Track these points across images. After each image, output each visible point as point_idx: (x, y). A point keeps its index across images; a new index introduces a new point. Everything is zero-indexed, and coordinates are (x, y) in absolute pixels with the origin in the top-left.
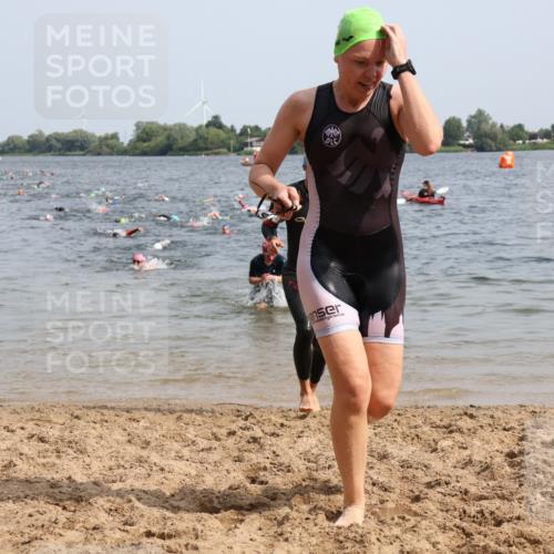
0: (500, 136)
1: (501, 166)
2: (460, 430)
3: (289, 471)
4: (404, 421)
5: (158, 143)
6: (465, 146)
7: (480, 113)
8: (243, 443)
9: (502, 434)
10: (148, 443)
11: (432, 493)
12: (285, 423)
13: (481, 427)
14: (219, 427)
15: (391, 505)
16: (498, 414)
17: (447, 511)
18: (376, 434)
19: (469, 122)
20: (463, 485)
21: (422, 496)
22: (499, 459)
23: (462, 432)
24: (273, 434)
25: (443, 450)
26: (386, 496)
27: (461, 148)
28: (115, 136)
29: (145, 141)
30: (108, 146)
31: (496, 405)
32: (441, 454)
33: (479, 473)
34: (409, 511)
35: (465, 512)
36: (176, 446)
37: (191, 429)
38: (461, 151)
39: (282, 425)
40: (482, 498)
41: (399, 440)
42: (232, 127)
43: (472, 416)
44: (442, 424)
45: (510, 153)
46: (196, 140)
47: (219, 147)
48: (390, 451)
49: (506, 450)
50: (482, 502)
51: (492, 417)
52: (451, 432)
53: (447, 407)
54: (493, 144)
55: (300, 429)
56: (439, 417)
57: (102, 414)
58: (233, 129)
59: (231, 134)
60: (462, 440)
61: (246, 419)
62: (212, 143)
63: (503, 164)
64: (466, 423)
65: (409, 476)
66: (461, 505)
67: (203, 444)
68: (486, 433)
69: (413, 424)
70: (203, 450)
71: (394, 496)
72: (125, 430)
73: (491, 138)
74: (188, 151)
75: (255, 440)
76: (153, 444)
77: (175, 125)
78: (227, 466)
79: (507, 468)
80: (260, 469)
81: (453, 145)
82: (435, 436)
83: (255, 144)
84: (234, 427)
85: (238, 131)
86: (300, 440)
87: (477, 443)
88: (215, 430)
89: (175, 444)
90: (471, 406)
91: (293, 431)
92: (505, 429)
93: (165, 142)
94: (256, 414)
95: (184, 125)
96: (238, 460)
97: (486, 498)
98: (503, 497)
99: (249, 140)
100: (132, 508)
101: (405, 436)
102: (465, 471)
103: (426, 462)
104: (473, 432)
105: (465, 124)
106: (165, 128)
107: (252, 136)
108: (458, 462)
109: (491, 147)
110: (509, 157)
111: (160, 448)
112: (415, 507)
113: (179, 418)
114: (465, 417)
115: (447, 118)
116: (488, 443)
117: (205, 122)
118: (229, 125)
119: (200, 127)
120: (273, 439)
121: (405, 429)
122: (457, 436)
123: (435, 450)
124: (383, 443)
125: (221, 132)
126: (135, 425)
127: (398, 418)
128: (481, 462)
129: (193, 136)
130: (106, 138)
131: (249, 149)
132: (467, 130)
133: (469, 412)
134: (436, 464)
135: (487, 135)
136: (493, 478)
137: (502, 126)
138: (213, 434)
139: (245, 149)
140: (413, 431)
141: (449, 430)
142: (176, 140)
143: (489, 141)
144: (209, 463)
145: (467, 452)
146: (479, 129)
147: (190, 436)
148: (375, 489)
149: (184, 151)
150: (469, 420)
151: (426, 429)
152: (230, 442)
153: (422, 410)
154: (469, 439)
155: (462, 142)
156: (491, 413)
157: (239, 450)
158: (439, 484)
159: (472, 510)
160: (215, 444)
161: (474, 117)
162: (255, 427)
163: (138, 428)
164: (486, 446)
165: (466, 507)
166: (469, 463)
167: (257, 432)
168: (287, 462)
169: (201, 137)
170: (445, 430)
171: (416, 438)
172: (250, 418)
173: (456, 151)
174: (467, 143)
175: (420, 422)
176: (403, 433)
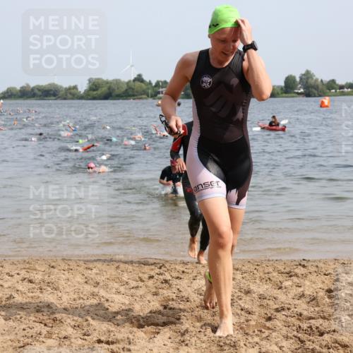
0: (320, 87)
1: (321, 107)
2: (296, 275)
3: (188, 301)
4: (261, 269)
5: (103, 92)
6: (298, 94)
7: (308, 72)
8: (159, 283)
9: (323, 278)
10: (98, 284)
11: (279, 315)
12: (185, 270)
13: (310, 273)
14: (143, 273)
15: (253, 323)
16: (321, 265)
17: (289, 327)
18: (243, 278)
19: (301, 78)
20: (299, 310)
21: (273, 317)
22: (322, 294)
23: (298, 277)
24: (177, 278)
25: (285, 288)
26: (250, 317)
27: (296, 95)
28: (75, 87)
29: (94, 90)
30: (70, 93)
31: (319, 259)
32: (284, 290)
33: (309, 303)
34: (265, 327)
35: (300, 327)
36: (116, 285)
37: (125, 274)
38: (296, 97)
39: (183, 272)
40: (311, 318)
41: (258, 281)
42: (150, 81)
43: (304, 266)
44: (285, 271)
45: (327, 98)
46: (126, 90)
47: (142, 95)
48: (252, 288)
49: (326, 288)
50: (311, 321)
51: (317, 267)
52: (291, 276)
53: (288, 260)
54: (316, 92)
55: (195, 275)
56: (283, 267)
57: (69, 265)
58: (150, 83)
59: (149, 86)
60: (298, 281)
61: (160, 268)
62: (137, 92)
63: (322, 105)
64: (300, 271)
65: (265, 304)
66: (297, 323)
67: (133, 284)
68: (313, 277)
69: (266, 271)
70: (133, 288)
71: (255, 317)
72: (83, 275)
73: (316, 89)
74: (122, 97)
75: (166, 281)
76: (101, 284)
77: (114, 80)
78: (148, 298)
79: (327, 299)
80: (169, 300)
81: (290, 93)
82: (281, 279)
84: (152, 273)
85: (154, 84)
86: (195, 281)
87: (307, 283)
88: (141, 275)
89: (115, 284)
90: (304, 260)
91: (191, 276)
92: (325, 274)
93: (108, 91)
94: (167, 265)
95: (119, 80)
96: (156, 294)
97: (313, 318)
98: (324, 318)
99: (161, 90)
100: (89, 325)
101: (261, 279)
102: (300, 301)
103: (275, 296)
104: (304, 276)
105: (298, 79)
106: (107, 82)
107: (162, 88)
108: (295, 295)
109: (314, 94)
110: (326, 100)
111: (106, 287)
112: (268, 324)
113: (118, 267)
114: (299, 267)
115: (287, 76)
116: (314, 283)
117: (132, 78)
118: (148, 81)
119: (130, 81)
120: (178, 281)
121: (261, 274)
122: (295, 279)
123: (280, 288)
124: (247, 283)
125: (143, 85)
126: (90, 272)
127: (257, 267)
128: (310, 295)
129: (125, 87)
130: (70, 88)
131: (160, 95)
132: (300, 83)
133: (302, 264)
134: (282, 297)
135: (312, 87)
136: (318, 306)
137: (322, 81)
138: (139, 277)
139: (158, 96)
140: (266, 275)
141: (290, 275)
142: (114, 90)
143: (314, 91)
144: (137, 296)
145: (301, 289)
146: (307, 82)
147: (125, 279)
148: (243, 313)
149: (119, 97)
150: (302, 268)
151: (275, 274)
152: (150, 283)
153: (272, 262)
154: (302, 280)
155: (296, 91)
156: (316, 264)
157: (156, 288)
158: (283, 309)
159: (305, 326)
160: (141, 284)
161: (304, 75)
162: (166, 273)
163: (92, 274)
164: (313, 285)
165: (301, 324)
166: (302, 296)
167: (168, 277)
168: (186, 295)
169: (130, 88)
170: (287, 275)
171: (268, 280)
172: (163, 268)
173: (293, 97)
174: (299, 91)
175: (271, 270)
176: (260, 277)
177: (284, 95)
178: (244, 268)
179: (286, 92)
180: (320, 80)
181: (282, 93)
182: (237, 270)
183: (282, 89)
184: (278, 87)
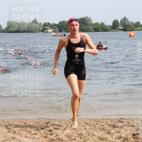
0: (132, 26)
1: (130, 37)
2: (117, 127)
3: (62, 141)
4: (99, 124)
6: (120, 29)
7: (125, 18)
8: (47, 132)
9: (131, 128)
10: (15, 132)
12: (60, 125)
13: (124, 125)
16: (130, 121)
18: (90, 128)
19: (121, 21)
22: (130, 136)
23: (118, 127)
25: (112, 133)
27: (118, 30)
28: (0, 26)
31: (129, 118)
32: (111, 135)
33: (123, 141)
38: (118, 31)
39: (59, 125)
41: (98, 130)
42: (41, 23)
43: (121, 122)
44: (112, 124)
48: (95, 133)
49: (132, 133)
51: (128, 122)
52: (114, 127)
53: (113, 119)
54: (129, 29)
55: (65, 127)
56: (111, 122)
58: (41, 24)
60: (118, 130)
61: (47, 123)
63: (130, 36)
64: (119, 124)
67: (34, 132)
68: (126, 128)
69: (102, 125)
70: (33, 134)
73: (129, 27)
75: (51, 131)
79: (133, 139)
81: (116, 29)
82: (109, 129)
83: (48, 29)
85: (43, 25)
86: (65, 130)
87: (123, 131)
89: (24, 132)
90: (121, 118)
91: (63, 128)
92: (132, 126)
94: (51, 122)
99: (46, 28)
101: (99, 129)
102: (119, 140)
103: (106, 137)
104: (122, 127)
105: (120, 22)
107: (47, 26)
108: (117, 137)
109: (128, 30)
113: (25, 124)
114: (119, 122)
115: (114, 20)
116: (126, 131)
120: (56, 130)
121: (100, 126)
122: (116, 129)
123: (109, 133)
124: (92, 131)
126: (11, 126)
127: (97, 123)
128: (124, 137)
131: (46, 30)
132: (121, 24)
133: (121, 120)
134: (110, 138)
135: (127, 26)
138: (37, 129)
139: (45, 31)
140: (102, 127)
141: (114, 126)
143: (128, 27)
145: (120, 134)
146: (124, 23)
149: (24, 31)
150: (120, 123)
151: (107, 126)
152: (42, 131)
153: (105, 120)
154: (120, 129)
155: (119, 28)
156: (128, 121)
157: (46, 134)
161: (123, 19)
162: (51, 126)
164: (126, 132)
166: (120, 137)
167: (51, 128)
168: (61, 138)
170: (112, 126)
171: (103, 129)
172: (48, 123)
173: (117, 31)
174: (120, 28)
175: (104, 124)
176: (99, 128)
177: (112, 30)
178: (90, 123)
179: (113, 29)
180: (131, 22)
181: (111, 29)
182: (87, 124)
183: (111, 27)
184: (109, 26)
